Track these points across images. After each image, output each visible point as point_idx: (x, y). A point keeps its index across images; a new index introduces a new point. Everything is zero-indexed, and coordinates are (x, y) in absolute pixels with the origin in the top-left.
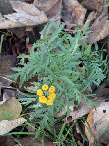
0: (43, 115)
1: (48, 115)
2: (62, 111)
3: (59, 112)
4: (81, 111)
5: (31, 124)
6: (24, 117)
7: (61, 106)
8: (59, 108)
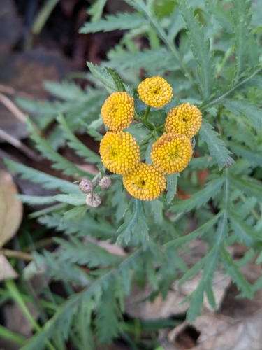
0: (84, 279)
1: (106, 285)
2: (165, 298)
3: (152, 298)
4: (246, 329)
5: (27, 304)
6: (13, 262)
7: (171, 271)
8: (159, 277)
